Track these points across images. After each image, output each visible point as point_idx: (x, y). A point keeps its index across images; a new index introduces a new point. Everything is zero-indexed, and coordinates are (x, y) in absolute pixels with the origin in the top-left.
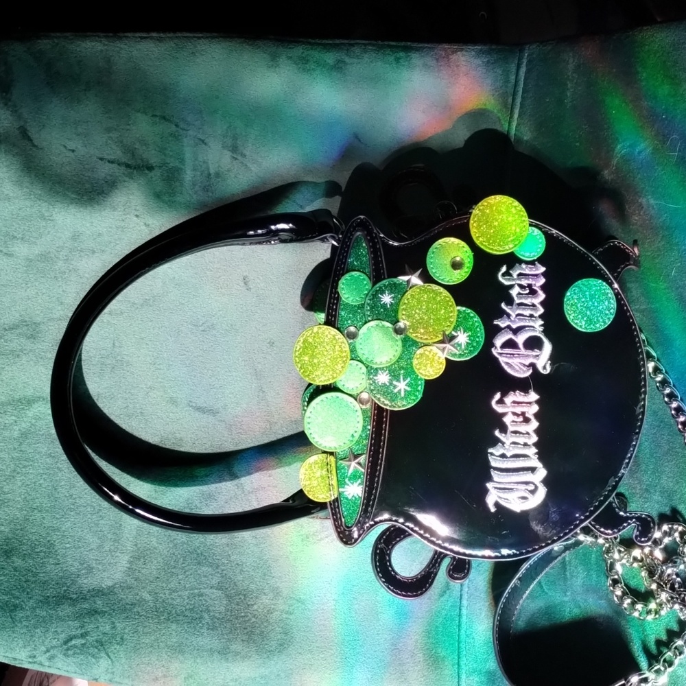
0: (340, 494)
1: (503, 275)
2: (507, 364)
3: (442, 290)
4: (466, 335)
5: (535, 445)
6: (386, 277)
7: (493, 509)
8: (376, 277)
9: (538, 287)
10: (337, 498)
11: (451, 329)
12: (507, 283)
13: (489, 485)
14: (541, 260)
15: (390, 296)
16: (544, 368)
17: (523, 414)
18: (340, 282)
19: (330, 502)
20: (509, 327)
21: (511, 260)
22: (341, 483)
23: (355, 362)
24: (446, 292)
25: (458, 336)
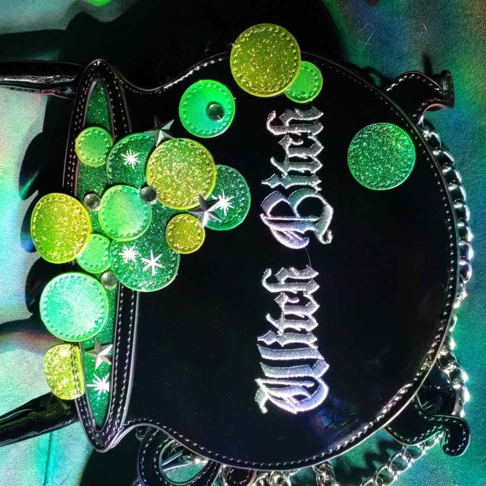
0: (88, 390)
1: (272, 124)
2: (281, 233)
3: (197, 145)
4: (228, 199)
5: (315, 332)
6: (131, 131)
7: (264, 410)
8: (119, 133)
9: (314, 136)
10: (85, 395)
11: (210, 193)
12: (276, 133)
13: (260, 381)
14: (318, 103)
15: (134, 156)
16: (325, 237)
17: (300, 294)
18: (77, 140)
19: (77, 399)
20: (280, 189)
21: (282, 104)
22: (88, 378)
23: (99, 236)
24: (202, 147)
25: (218, 200)
